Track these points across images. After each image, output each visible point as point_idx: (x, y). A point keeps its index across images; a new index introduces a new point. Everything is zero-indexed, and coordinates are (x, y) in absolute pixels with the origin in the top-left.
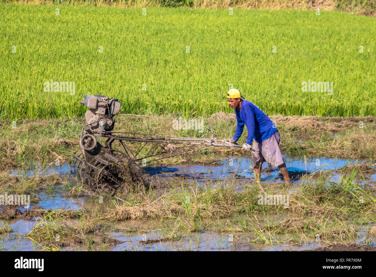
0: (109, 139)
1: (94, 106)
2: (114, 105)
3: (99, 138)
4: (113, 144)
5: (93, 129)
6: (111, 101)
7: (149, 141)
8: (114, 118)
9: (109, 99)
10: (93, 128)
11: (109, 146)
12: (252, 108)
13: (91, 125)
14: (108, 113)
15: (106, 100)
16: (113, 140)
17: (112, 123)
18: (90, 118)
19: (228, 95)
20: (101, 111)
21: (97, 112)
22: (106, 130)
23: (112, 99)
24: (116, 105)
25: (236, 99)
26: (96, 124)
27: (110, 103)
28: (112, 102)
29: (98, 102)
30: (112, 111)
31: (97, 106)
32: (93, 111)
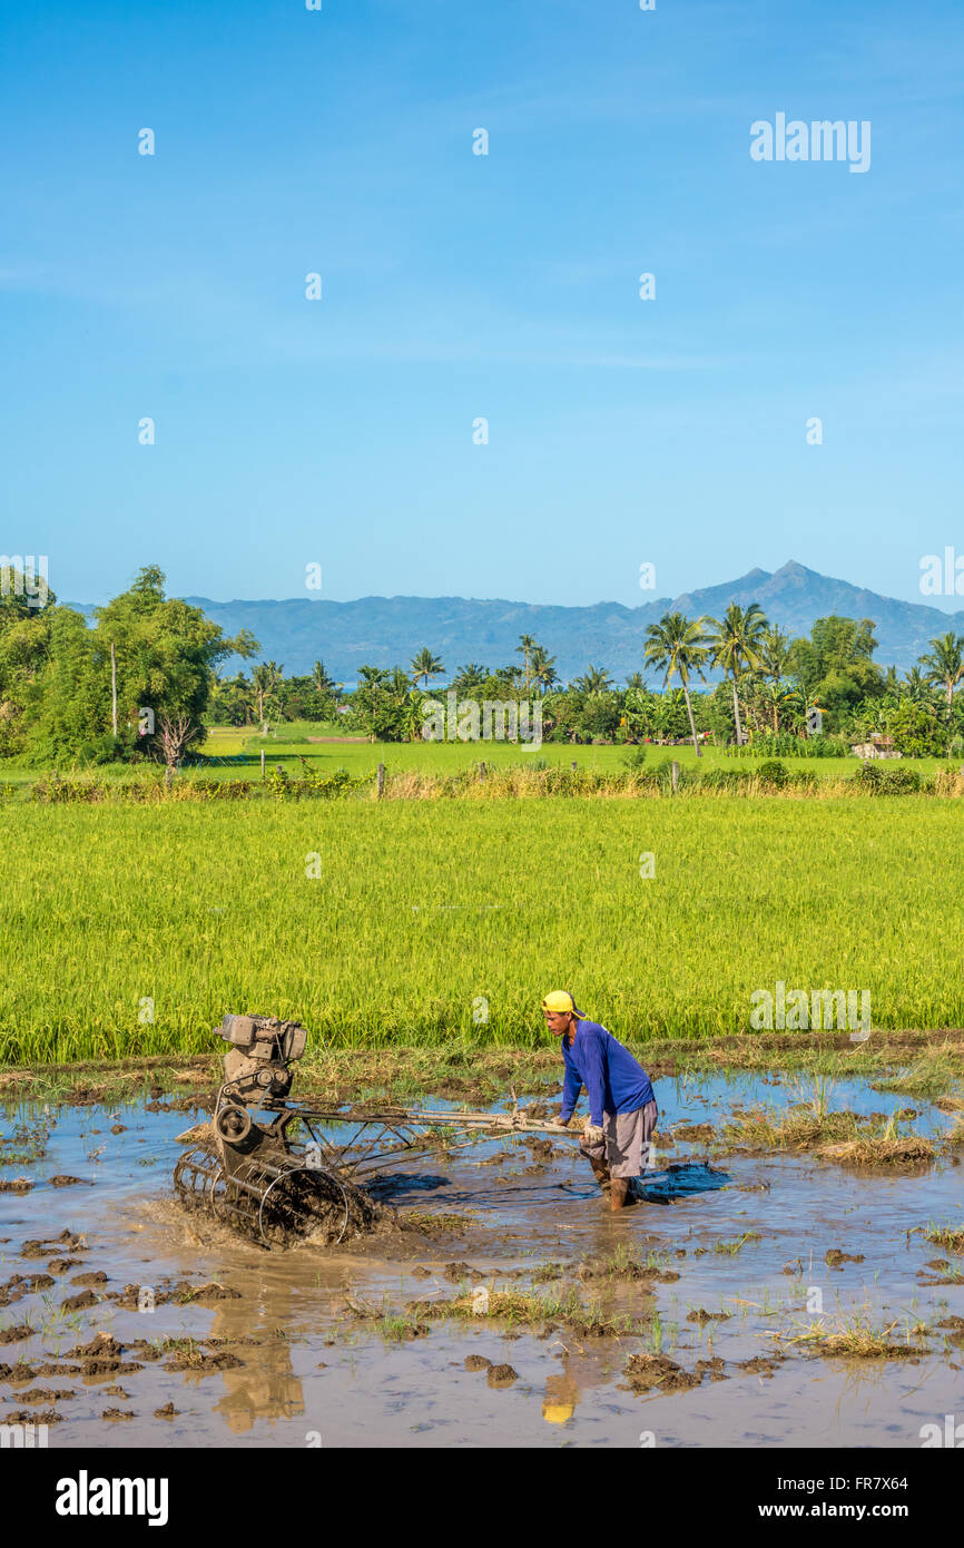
0: (279, 1117)
1: (245, 1039)
2: (293, 1035)
3: (257, 1114)
4: (289, 1128)
5: (242, 1093)
6: (284, 1027)
7: (372, 1119)
8: (292, 1067)
9: (279, 1024)
10: (242, 1090)
11: (280, 1133)
12: (603, 1042)
13: (238, 1082)
14: (278, 1055)
15: (274, 1025)
16: (290, 1118)
17: (286, 1078)
18: (238, 1067)
19: (545, 1004)
20: (263, 1050)
21: (253, 1053)
22: (275, 1095)
23: (286, 1024)
24: (296, 1036)
25: (563, 1014)
26: (250, 1081)
27: (282, 1031)
28: (286, 1030)
29: (255, 1029)
30: (287, 1051)
31: (254, 1040)
32: (244, 1050)
